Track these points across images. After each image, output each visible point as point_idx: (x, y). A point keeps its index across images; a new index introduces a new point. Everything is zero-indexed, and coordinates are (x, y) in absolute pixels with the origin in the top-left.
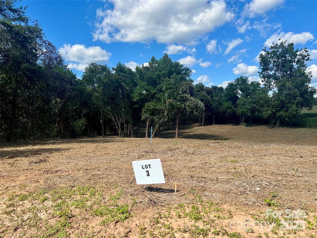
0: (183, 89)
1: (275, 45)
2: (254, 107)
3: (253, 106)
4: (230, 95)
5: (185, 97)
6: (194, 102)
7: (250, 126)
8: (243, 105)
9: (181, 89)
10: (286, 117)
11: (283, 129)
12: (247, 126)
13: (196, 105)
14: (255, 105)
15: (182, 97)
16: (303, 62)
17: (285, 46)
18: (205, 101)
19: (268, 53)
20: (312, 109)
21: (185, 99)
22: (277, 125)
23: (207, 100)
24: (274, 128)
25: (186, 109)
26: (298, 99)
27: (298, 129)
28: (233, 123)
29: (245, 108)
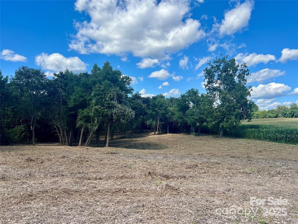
0: (111, 95)
1: (218, 60)
2: (201, 118)
3: (200, 116)
4: (181, 106)
5: (112, 104)
6: (121, 109)
7: (199, 135)
8: (191, 115)
9: (108, 96)
10: (227, 127)
11: (225, 139)
12: (196, 135)
13: (123, 113)
14: (202, 116)
15: (109, 104)
16: (244, 77)
17: (227, 61)
18: (139, 109)
19: (212, 67)
20: (251, 121)
21: (112, 106)
22: (220, 135)
23: (141, 109)
24: (217, 139)
25: (113, 116)
26: (237, 111)
27: (237, 140)
28: (185, 133)
29: (193, 118)
